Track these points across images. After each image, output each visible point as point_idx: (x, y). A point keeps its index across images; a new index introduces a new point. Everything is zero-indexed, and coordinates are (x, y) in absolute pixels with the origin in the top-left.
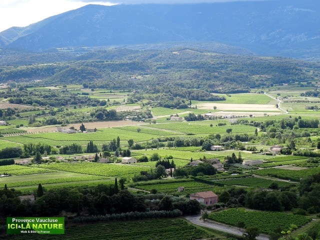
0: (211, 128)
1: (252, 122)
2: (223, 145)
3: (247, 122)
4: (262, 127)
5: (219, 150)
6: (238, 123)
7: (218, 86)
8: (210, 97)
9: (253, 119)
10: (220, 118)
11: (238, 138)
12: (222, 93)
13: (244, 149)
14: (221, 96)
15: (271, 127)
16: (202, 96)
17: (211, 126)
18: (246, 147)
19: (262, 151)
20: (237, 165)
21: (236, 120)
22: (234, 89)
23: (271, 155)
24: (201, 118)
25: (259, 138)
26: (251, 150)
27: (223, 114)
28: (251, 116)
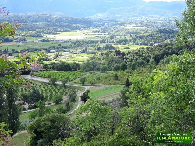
0: (52, 44)
1: (70, 42)
2: (56, 50)
3: (68, 42)
4: (75, 44)
5: (53, 52)
6: (64, 42)
7: (57, 29)
8: (53, 33)
9: (71, 41)
10: (57, 40)
11: (63, 47)
12: (59, 32)
13: (65, 52)
14: (58, 32)
15: (78, 43)
16: (49, 32)
17: (52, 43)
18: (66, 51)
19: (72, 52)
20: (60, 57)
21: (63, 41)
22: (64, 30)
23: (76, 53)
24: (48, 41)
25: (72, 47)
26: (68, 52)
27: (58, 39)
28: (70, 40)
